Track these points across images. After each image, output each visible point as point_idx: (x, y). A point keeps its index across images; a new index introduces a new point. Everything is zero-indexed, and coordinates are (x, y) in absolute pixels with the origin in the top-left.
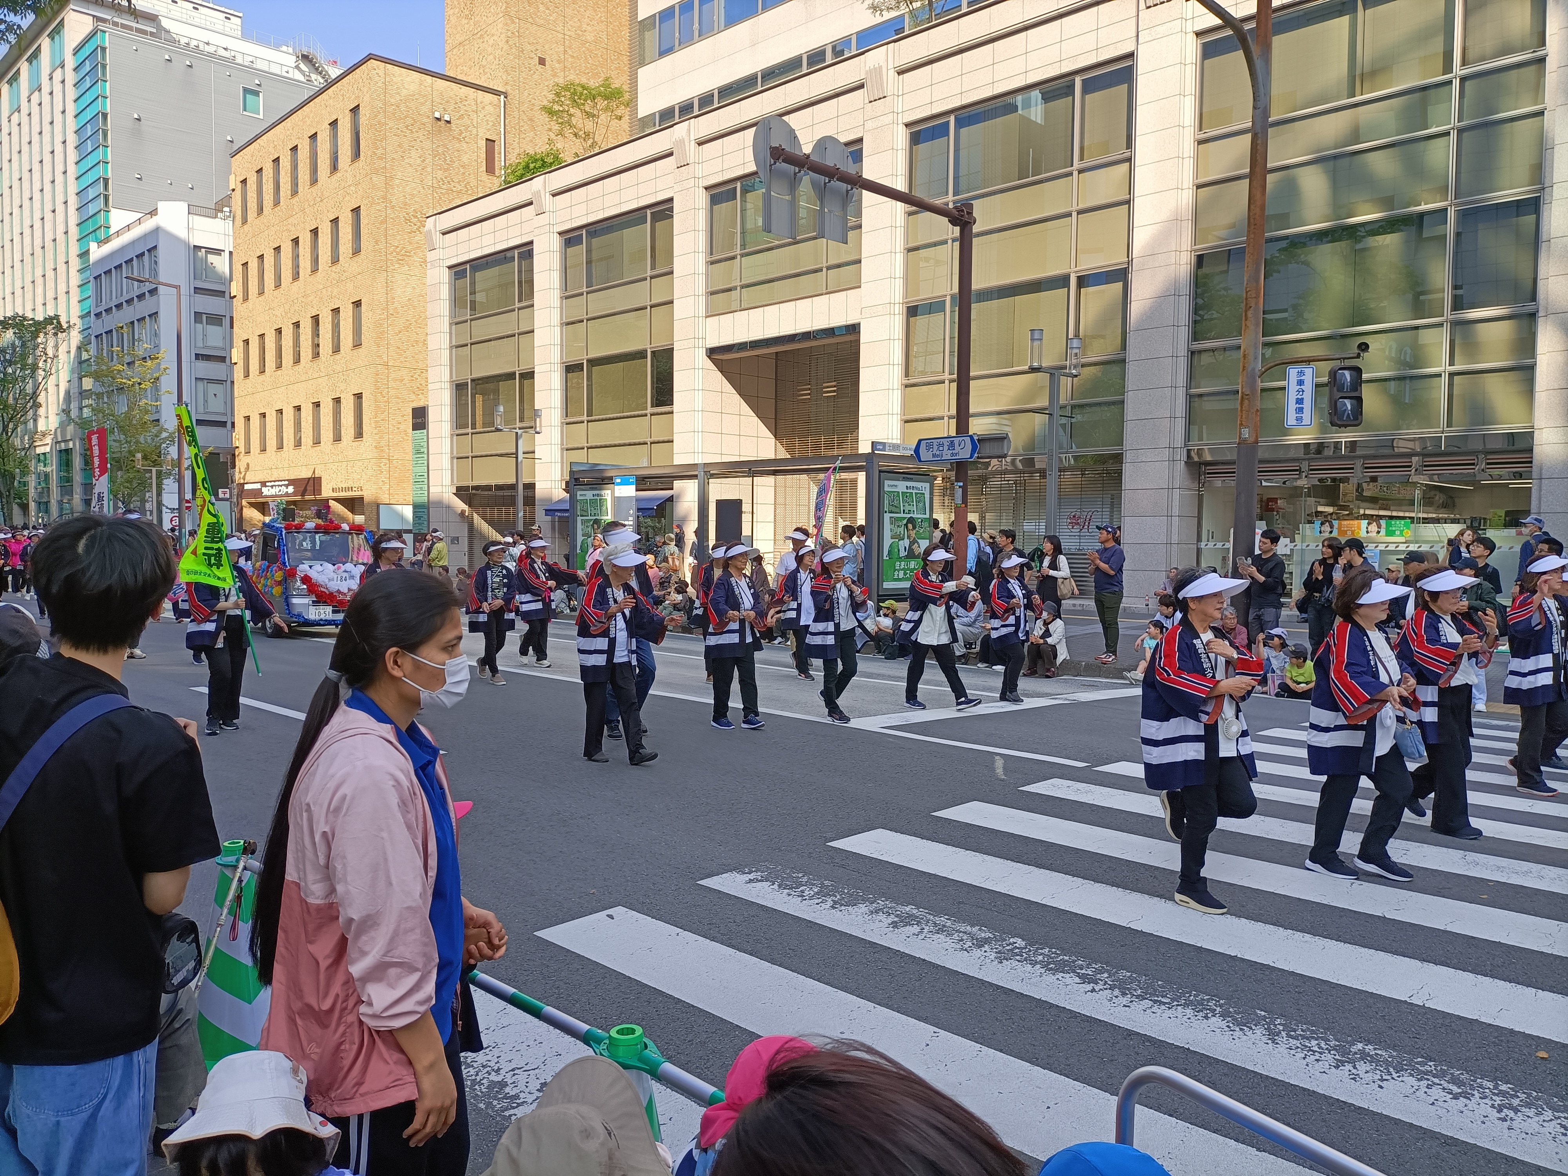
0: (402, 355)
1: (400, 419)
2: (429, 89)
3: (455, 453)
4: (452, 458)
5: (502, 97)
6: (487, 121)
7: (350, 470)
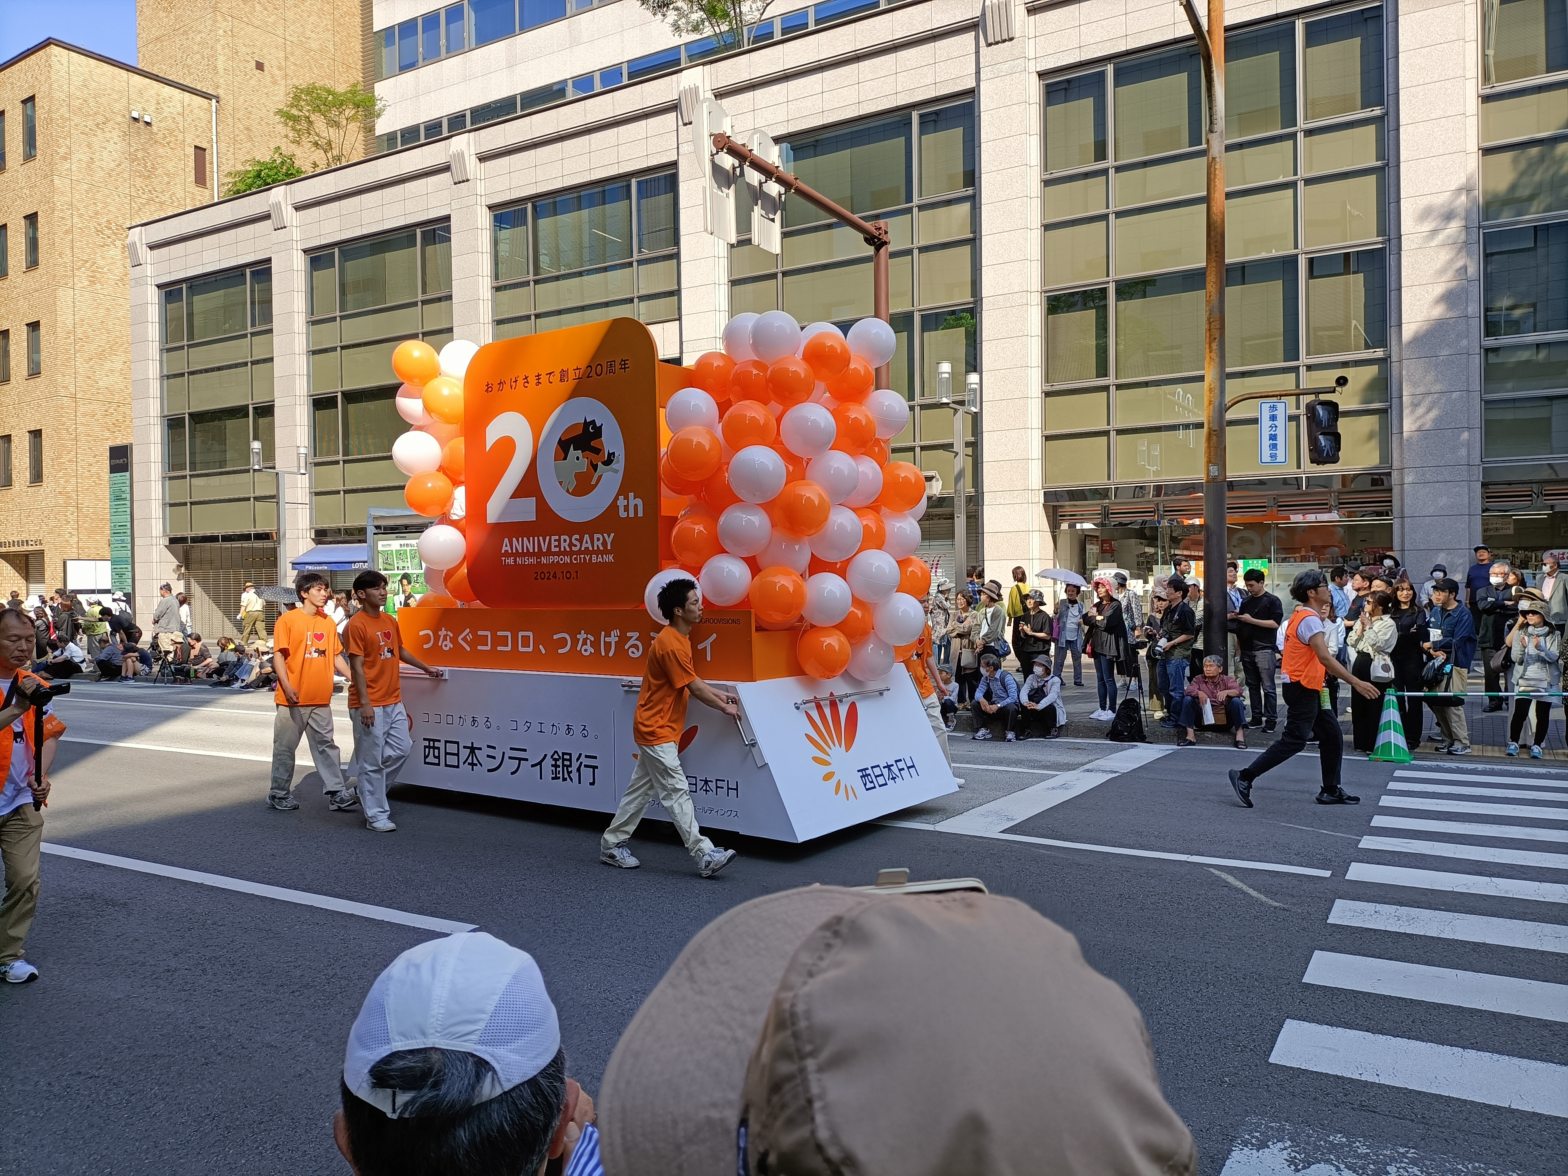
0: (92, 386)
1: (92, 460)
2: (125, 85)
3: (167, 499)
4: (164, 504)
5: (214, 101)
6: (196, 126)
7: (24, 521)
